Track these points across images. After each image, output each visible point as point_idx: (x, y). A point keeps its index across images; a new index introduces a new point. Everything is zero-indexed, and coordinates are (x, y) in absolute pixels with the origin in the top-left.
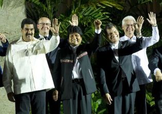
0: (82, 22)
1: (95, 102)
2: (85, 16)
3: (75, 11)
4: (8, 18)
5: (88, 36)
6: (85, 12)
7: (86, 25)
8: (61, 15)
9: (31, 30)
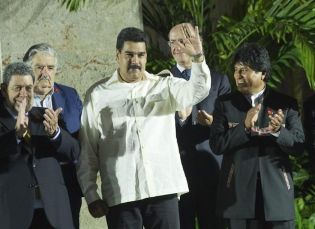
0: (271, 33)
1: (305, 221)
2: (278, 19)
3: (257, 8)
4: (99, 28)
5: (287, 64)
6: (279, 10)
7: (281, 40)
8: (224, 18)
9: (140, 55)
